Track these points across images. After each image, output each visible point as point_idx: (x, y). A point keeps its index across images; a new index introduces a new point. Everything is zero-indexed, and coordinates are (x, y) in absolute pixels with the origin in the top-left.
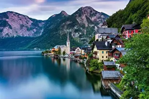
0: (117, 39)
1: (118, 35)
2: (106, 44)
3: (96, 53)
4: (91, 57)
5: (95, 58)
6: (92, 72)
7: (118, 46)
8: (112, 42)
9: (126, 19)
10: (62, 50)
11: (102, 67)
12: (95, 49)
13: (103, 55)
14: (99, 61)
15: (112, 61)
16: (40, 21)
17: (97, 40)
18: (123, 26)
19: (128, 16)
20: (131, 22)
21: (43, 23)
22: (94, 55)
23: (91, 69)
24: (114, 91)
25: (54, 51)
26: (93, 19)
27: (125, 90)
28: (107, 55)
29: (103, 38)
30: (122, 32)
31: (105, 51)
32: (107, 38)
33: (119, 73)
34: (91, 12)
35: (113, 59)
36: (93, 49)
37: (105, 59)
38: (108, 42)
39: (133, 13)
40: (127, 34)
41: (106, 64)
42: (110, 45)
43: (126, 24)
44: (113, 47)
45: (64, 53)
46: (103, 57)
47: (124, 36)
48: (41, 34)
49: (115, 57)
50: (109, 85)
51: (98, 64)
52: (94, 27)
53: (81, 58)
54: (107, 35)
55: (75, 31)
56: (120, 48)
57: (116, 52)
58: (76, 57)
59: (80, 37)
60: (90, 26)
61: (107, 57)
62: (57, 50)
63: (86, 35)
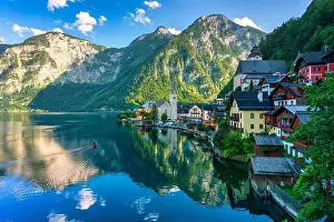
0: (285, 85)
1: (287, 77)
2: (260, 97)
3: (236, 117)
5: (235, 129)
6: (227, 160)
7: (289, 102)
8: (273, 93)
9: (307, 39)
10: (161, 110)
11: (251, 149)
12: (235, 110)
13: (252, 122)
14: (244, 136)
15: (274, 135)
16: (113, 50)
17: (239, 89)
18: (300, 55)
19: (312, 34)
20: (318, 47)
21: (119, 54)
22: (232, 123)
23: (225, 154)
24: (282, 203)
25: (143, 113)
26: (227, 41)
27: (308, 200)
28: (262, 121)
29: (252, 84)
30: (296, 69)
31: (257, 114)
32: (260, 84)
33: (291, 164)
34: (223, 25)
35: (277, 131)
36: (228, 109)
37: (257, 130)
38: (265, 94)
39: (324, 25)
40: (310, 75)
41: (259, 141)
42: (269, 99)
43: (307, 50)
44: (276, 103)
45: (165, 118)
46: (252, 127)
47: (302, 77)
48: (115, 77)
49: (282, 127)
50: (268, 188)
51: (240, 142)
52: (228, 60)
54: (262, 77)
55: (188, 70)
56: (292, 106)
57: (284, 115)
58: (191, 126)
59: (199, 82)
60: (222, 57)
61: (261, 126)
62: (148, 109)
63: (212, 77)
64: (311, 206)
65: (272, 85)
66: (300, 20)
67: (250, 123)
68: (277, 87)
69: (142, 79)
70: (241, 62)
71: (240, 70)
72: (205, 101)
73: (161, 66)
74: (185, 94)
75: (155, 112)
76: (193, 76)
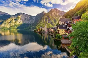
1: (70, 22)
2: (64, 26)
3: (59, 31)
4: (57, 33)
5: (58, 33)
6: (57, 40)
7: (70, 27)
9: (75, 14)
10: (43, 29)
11: (62, 38)
12: (58, 29)
13: (62, 31)
14: (60, 35)
15: (67, 35)
16: (33, 16)
17: (60, 24)
18: (73, 17)
19: (76, 12)
20: (77, 15)
21: (34, 17)
22: (58, 32)
23: (56, 39)
24: (68, 50)
25: (39, 30)
26: (58, 14)
27: (73, 50)
29: (62, 23)
30: (72, 20)
31: (63, 30)
32: (64, 23)
33: (70, 41)
34: (57, 11)
35: (67, 34)
36: (57, 29)
37: (63, 33)
39: (78, 11)
40: (75, 21)
41: (63, 36)
43: (75, 16)
44: (67, 27)
45: (44, 31)
46: (62, 33)
47: (73, 22)
48: (34, 22)
49: (68, 33)
50: (65, 47)
51: (59, 36)
52: (58, 18)
53: (52, 33)
55: (49, 20)
56: (71, 28)
57: (69, 30)
58: (49, 32)
59: (52, 23)
60: (56, 18)
61: (64, 33)
62: (40, 29)
63: (54, 22)
64: (73, 52)
65: (67, 23)
66: (73, 9)
67: (62, 32)
68: (68, 24)
69: (39, 22)
70: (60, 19)
71: (60, 20)
72: (53, 27)
73: (43, 19)
74: (49, 25)
75: (42, 30)
76: (50, 22)
